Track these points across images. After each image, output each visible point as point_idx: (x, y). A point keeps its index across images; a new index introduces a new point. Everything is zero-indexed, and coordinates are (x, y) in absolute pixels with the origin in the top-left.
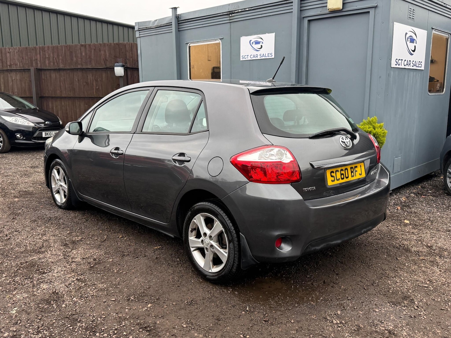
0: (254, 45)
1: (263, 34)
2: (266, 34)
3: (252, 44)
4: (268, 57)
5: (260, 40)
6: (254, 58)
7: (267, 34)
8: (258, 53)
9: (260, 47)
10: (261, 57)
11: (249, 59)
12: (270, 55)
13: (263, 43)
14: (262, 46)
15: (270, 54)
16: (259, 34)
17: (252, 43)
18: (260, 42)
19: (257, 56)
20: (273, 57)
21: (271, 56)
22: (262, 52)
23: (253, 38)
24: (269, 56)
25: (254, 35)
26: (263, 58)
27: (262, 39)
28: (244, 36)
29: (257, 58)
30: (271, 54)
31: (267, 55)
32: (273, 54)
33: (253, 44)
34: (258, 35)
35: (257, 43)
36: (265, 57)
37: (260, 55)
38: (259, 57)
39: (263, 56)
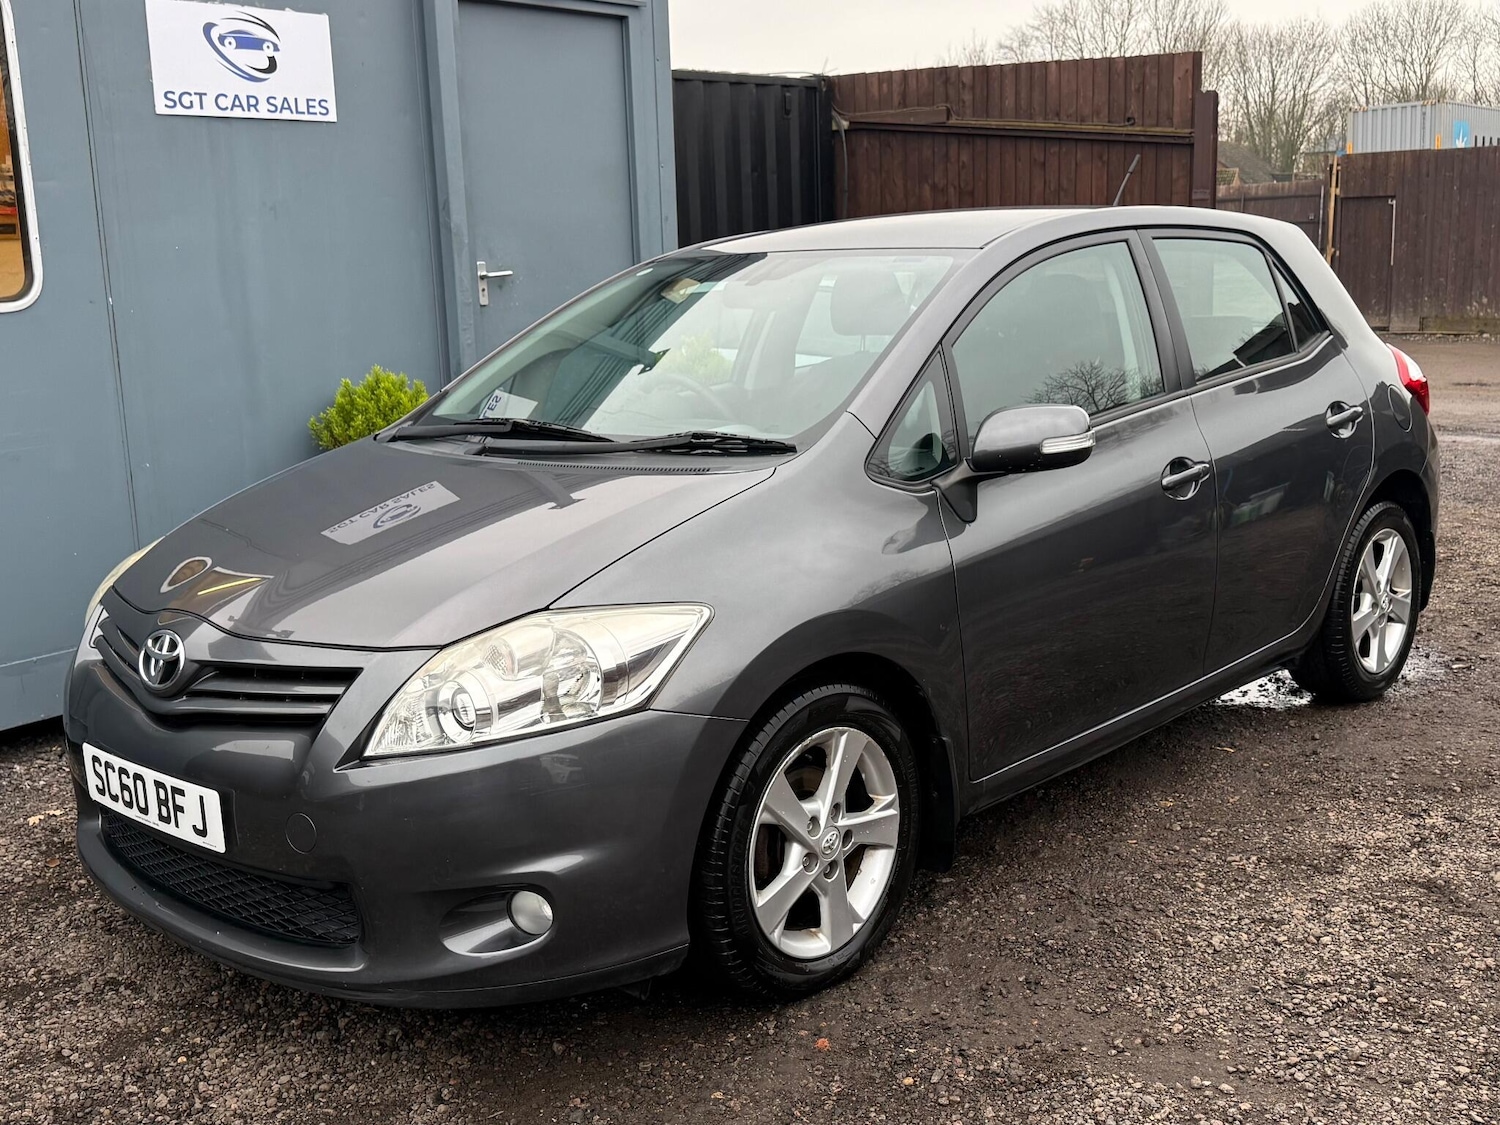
0: (230, 49)
1: (266, 8)
2: (284, 9)
3: (223, 44)
4: (309, 113)
5: (260, 33)
6: (238, 113)
7: (288, 12)
8: (261, 90)
9: (265, 64)
10: (273, 108)
11: (211, 110)
12: (318, 109)
13: (276, 48)
14: (272, 60)
15: (316, 104)
16: (252, 5)
17: (222, 39)
18: (264, 41)
19: (252, 101)
20: (332, 117)
21: (324, 111)
22: (273, 86)
23: (225, 16)
24: (311, 110)
26: (286, 115)
27: (268, 27)
29: (253, 114)
30: (323, 104)
31: (303, 107)
32: (332, 105)
33: (226, 42)
35: (247, 42)
36: (297, 112)
37: (272, 101)
38: (263, 112)
39: (286, 105)
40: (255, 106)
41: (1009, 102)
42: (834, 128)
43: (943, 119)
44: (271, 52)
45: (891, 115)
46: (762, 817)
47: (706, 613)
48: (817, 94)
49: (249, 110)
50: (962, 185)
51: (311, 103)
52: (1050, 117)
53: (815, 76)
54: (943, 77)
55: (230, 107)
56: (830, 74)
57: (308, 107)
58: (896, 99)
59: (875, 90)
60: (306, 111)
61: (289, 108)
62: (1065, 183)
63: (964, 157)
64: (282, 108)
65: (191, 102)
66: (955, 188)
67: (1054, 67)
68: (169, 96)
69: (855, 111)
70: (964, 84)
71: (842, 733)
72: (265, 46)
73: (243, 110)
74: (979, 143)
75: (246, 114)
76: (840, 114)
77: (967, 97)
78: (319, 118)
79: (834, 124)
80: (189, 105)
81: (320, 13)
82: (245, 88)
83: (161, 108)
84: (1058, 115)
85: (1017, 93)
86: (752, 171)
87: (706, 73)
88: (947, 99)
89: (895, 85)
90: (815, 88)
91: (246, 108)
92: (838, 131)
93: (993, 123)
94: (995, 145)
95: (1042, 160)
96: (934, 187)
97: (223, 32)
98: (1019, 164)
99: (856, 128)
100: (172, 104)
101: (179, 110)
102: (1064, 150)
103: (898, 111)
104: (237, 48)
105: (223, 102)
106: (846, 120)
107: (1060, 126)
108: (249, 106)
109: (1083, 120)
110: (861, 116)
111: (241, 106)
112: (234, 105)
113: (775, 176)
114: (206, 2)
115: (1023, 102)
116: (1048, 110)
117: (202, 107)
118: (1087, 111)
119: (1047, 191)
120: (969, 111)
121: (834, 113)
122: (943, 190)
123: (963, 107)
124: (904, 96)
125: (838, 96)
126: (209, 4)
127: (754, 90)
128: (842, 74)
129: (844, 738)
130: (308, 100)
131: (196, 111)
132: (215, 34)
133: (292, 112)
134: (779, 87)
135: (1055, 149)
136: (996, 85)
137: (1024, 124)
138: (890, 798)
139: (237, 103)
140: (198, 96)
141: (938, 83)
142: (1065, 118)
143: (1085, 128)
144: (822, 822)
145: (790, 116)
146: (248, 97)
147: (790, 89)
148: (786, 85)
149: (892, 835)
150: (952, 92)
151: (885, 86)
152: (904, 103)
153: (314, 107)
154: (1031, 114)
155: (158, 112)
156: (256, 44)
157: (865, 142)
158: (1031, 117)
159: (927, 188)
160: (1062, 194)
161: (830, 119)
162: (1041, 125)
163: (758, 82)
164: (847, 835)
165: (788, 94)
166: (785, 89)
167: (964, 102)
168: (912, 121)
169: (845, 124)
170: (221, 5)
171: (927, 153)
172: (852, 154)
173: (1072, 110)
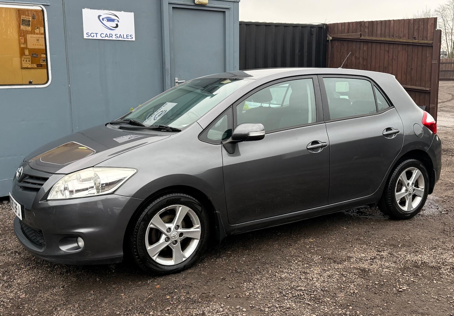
0: (105, 22)
1: (116, 11)
2: (121, 11)
3: (103, 21)
4: (127, 38)
5: (114, 17)
6: (107, 38)
7: (122, 12)
8: (113, 32)
9: (115, 26)
10: (117, 37)
11: (99, 38)
12: (130, 37)
13: (118, 21)
14: (117, 25)
15: (129, 36)
18: (115, 20)
19: (111, 35)
20: (134, 39)
21: (131, 38)
22: (117, 31)
23: (104, 13)
24: (128, 38)
25: (104, 10)
26: (120, 39)
27: (116, 16)
28: (88, 8)
29: (111, 38)
30: (131, 36)
31: (125, 37)
32: (134, 36)
33: (104, 20)
34: (109, 10)
35: (110, 20)
36: (124, 38)
37: (116, 35)
38: (114, 38)
39: (120, 36)
40: (111, 37)
41: (379, 32)
42: (328, 39)
43: (359, 37)
44: (117, 23)
45: (344, 36)
46: (150, 226)
47: (135, 171)
48: (323, 29)
49: (110, 37)
50: (364, 57)
51: (128, 36)
52: (391, 36)
53: (322, 24)
54: (360, 24)
55: (104, 37)
56: (327, 23)
57: (127, 37)
58: (346, 31)
59: (340, 28)
60: (126, 38)
61: (121, 37)
62: (394, 57)
63: (365, 49)
64: (119, 37)
65: (94, 35)
66: (362, 58)
67: (392, 21)
68: (88, 34)
69: (334, 34)
70: (366, 26)
71: (180, 207)
72: (115, 21)
73: (108, 37)
74: (370, 44)
75: (109, 39)
76: (330, 35)
77: (367, 30)
78: (130, 40)
79: (328, 38)
80: (93, 36)
81: (131, 12)
82: (109, 32)
83: (85, 36)
84: (393, 36)
85: (381, 30)
86: (299, 52)
87: (285, 24)
88: (361, 31)
89: (346, 27)
90: (322, 28)
91: (109, 37)
92: (328, 40)
93: (374, 38)
94: (374, 45)
95: (388, 50)
96: (356, 57)
97: (103, 18)
98: (381, 51)
99: (334, 39)
100: (88, 36)
101: (90, 38)
102: (394, 47)
103: (346, 34)
104: (107, 21)
105: (102, 35)
106: (331, 37)
107: (393, 40)
108: (110, 36)
109: (400, 38)
110: (335, 36)
111: (108, 36)
112: (105, 36)
113: (306, 54)
114: (99, 10)
115: (383, 32)
116: (390, 34)
117: (97, 37)
118: (402, 35)
119: (389, 59)
120: (367, 35)
121: (328, 35)
122: (358, 58)
123: (365, 33)
124: (348, 30)
125: (329, 29)
126: (100, 10)
127: (301, 28)
128: (331, 23)
129: (181, 208)
130: (127, 35)
131: (95, 38)
132: (101, 18)
133: (122, 38)
134: (310, 27)
135: (392, 46)
136: (375, 27)
137: (383, 39)
138: (198, 226)
139: (106, 36)
140: (96, 34)
141: (358, 26)
142: (395, 37)
143: (401, 40)
144: (172, 229)
145: (313, 36)
146: (110, 34)
147: (314, 28)
148: (312, 27)
149: (199, 236)
150: (362, 29)
151: (343, 27)
152: (348, 32)
153: (129, 37)
154: (385, 36)
155: (84, 38)
156: (113, 20)
157: (336, 44)
158: (385, 37)
159: (354, 57)
160: (393, 60)
161: (327, 36)
162: (388, 39)
163: (302, 26)
164: (181, 234)
165: (312, 29)
166: (312, 28)
167: (366, 32)
168: (350, 37)
169: (331, 38)
170: (103, 11)
171: (354, 47)
172: (332, 47)
173: (397, 35)
